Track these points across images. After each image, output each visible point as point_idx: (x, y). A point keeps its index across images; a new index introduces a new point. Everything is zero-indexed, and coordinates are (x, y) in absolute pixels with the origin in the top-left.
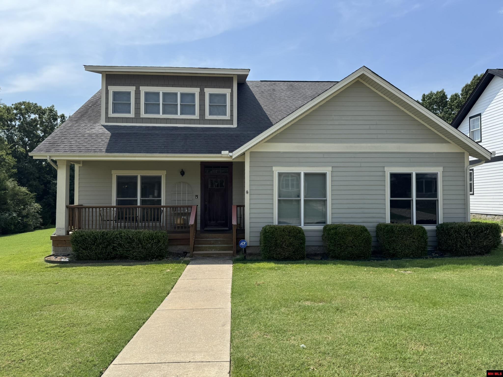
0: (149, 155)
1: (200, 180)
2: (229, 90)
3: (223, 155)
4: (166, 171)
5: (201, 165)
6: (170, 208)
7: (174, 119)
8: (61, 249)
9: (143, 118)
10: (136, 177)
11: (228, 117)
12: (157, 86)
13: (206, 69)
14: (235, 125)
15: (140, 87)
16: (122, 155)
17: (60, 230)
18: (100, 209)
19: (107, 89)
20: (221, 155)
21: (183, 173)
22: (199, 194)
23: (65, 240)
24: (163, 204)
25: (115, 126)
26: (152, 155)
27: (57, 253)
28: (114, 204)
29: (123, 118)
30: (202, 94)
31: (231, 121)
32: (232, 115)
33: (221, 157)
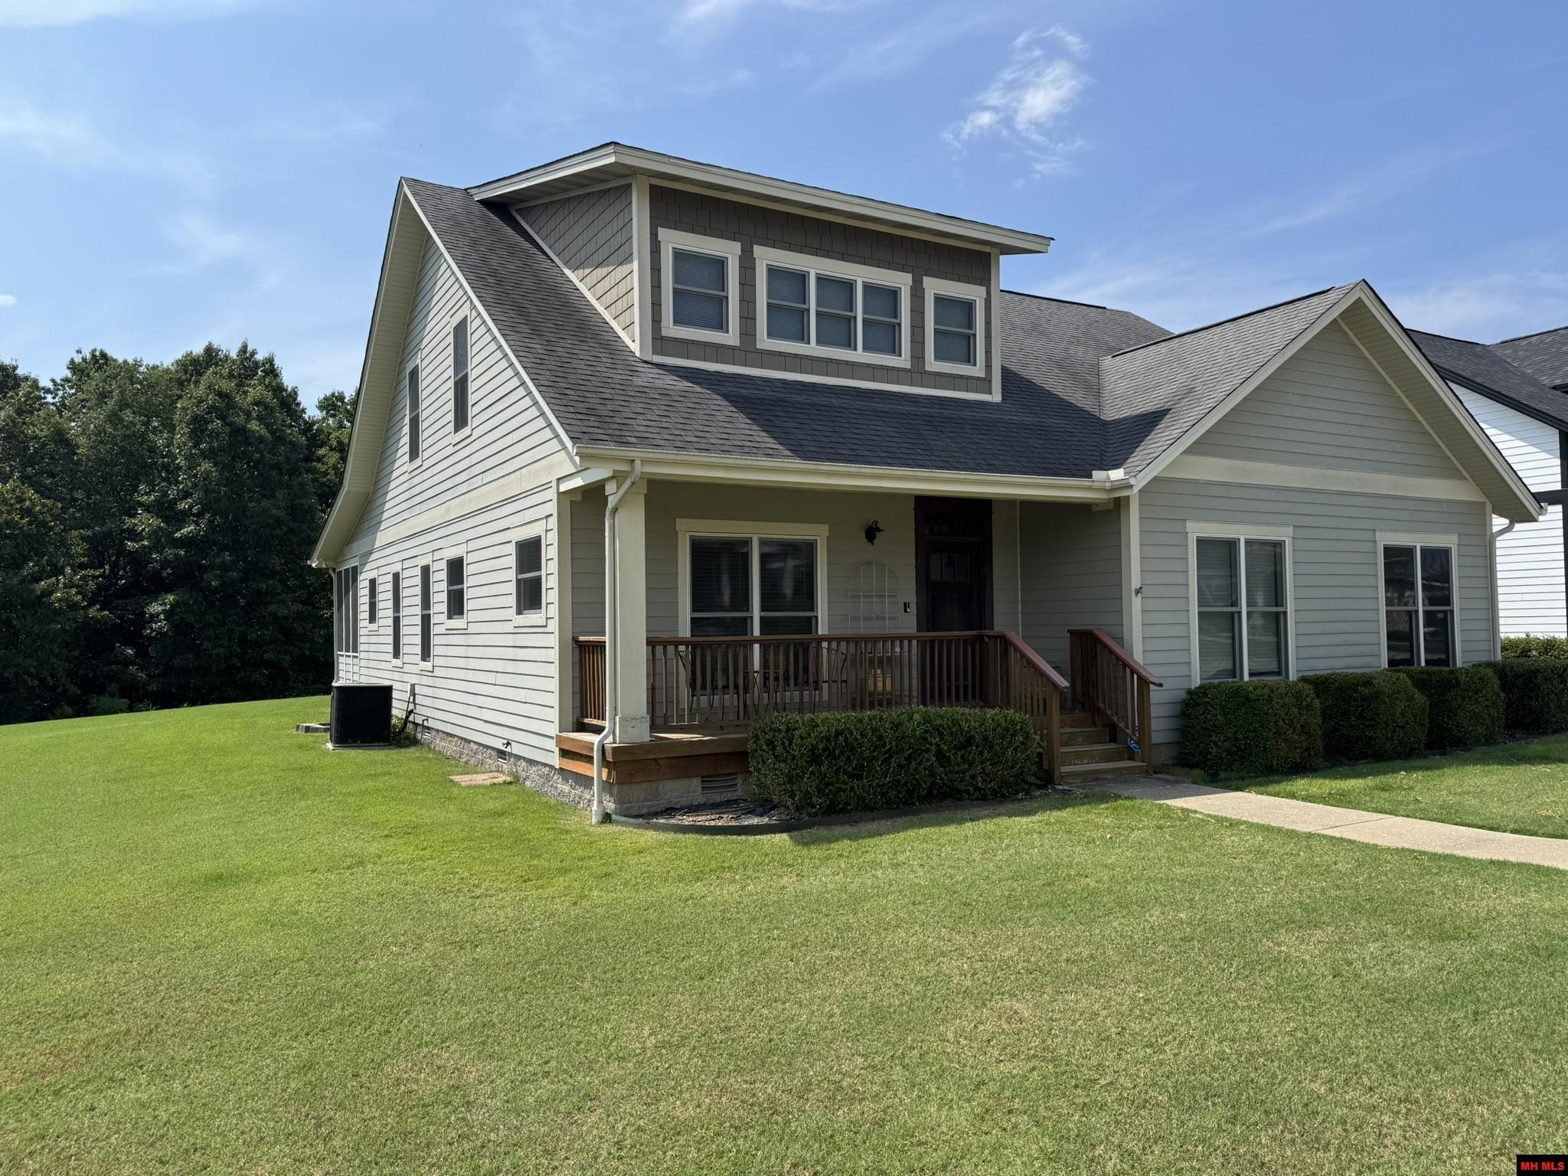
0: (924, 474)
1: (913, 555)
2: (982, 290)
3: (1094, 484)
4: (827, 526)
5: (916, 508)
6: (848, 642)
7: (847, 363)
8: (637, 792)
9: (763, 352)
10: (747, 543)
11: (977, 371)
12: (802, 249)
13: (952, 220)
14: (996, 397)
15: (755, 247)
16: (856, 470)
17: (632, 724)
18: (676, 647)
19: (654, 235)
20: (1090, 483)
21: (871, 533)
22: (912, 599)
23: (655, 760)
24: (822, 629)
25: (690, 370)
26: (932, 475)
27: (627, 808)
28: (685, 631)
29: (705, 344)
30: (917, 293)
31: (984, 384)
32: (988, 366)
33: (1089, 488)
